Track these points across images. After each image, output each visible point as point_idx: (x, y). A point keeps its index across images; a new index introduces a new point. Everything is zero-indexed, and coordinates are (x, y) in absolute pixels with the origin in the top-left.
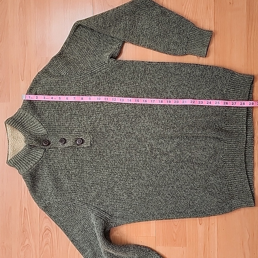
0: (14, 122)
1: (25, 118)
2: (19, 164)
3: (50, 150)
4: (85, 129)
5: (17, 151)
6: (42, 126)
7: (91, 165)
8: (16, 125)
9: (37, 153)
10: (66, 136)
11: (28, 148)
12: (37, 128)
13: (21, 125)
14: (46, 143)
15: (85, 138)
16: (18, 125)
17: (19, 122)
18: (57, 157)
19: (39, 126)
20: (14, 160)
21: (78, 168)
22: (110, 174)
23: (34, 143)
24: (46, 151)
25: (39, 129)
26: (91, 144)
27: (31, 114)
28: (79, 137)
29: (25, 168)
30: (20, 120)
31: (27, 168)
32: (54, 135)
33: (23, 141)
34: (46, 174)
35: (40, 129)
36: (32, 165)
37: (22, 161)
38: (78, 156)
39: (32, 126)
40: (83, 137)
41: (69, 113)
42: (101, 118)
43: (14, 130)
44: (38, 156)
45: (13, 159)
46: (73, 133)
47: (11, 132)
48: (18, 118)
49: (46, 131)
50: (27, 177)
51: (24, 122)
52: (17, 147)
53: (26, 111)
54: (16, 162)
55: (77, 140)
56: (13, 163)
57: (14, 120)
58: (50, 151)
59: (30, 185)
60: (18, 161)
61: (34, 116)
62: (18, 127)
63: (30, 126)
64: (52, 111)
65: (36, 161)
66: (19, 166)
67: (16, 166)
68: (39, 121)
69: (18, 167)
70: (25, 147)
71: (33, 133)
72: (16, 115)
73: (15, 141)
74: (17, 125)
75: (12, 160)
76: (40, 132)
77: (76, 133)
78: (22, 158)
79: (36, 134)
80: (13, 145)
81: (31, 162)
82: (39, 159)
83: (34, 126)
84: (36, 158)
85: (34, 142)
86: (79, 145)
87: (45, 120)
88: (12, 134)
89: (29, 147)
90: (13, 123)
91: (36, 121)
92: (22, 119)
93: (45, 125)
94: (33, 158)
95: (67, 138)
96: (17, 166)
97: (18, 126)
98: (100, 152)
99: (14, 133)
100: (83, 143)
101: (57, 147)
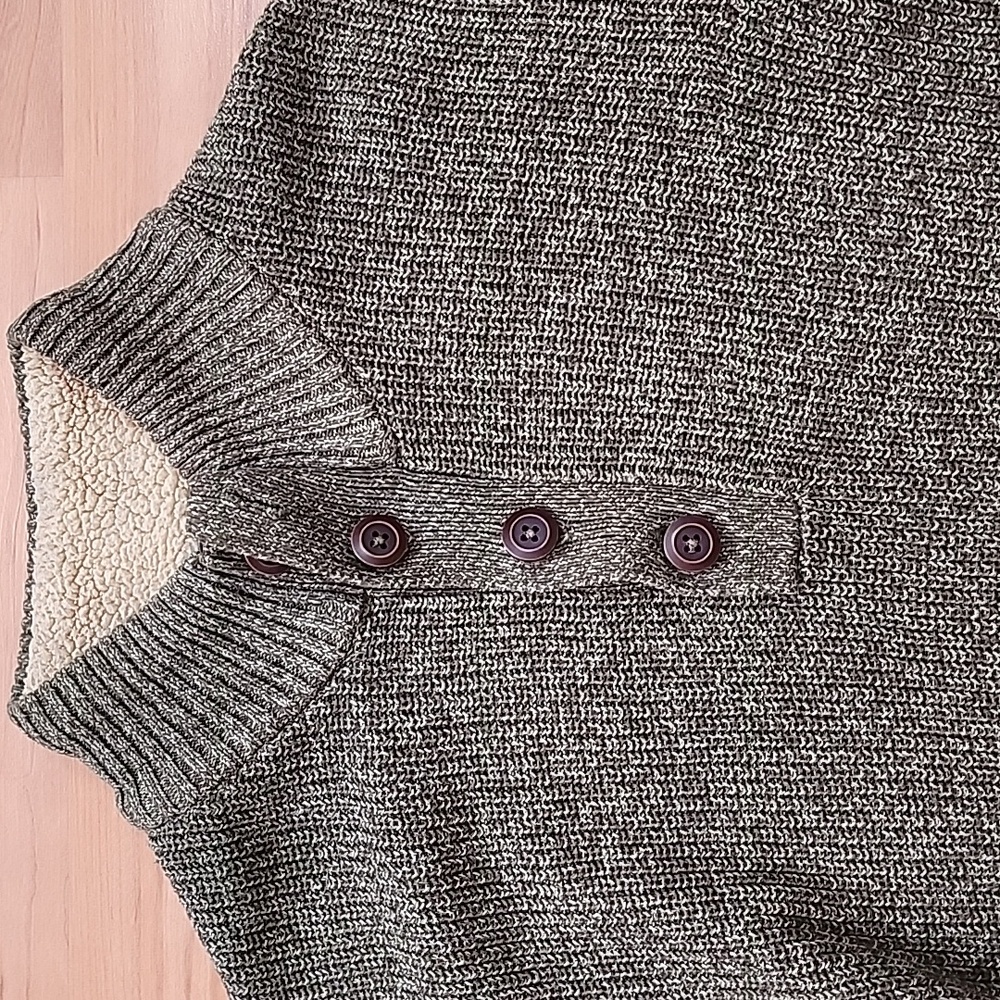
0: (93, 335)
1: (200, 299)
2: (127, 729)
3: (408, 604)
4: (742, 434)
5: (111, 609)
6: (344, 392)
7: (778, 764)
8: (113, 359)
9: (293, 628)
10: (565, 487)
11: (217, 585)
12: (306, 406)
13: (155, 360)
14: (379, 540)
15: (740, 517)
16: (128, 360)
17: (141, 334)
18: (472, 669)
19: (323, 390)
20: (82, 691)
21: (657, 776)
22: (960, 859)
23: (278, 542)
24: (371, 614)
25: (320, 412)
26: (800, 575)
27: (252, 268)
28: (687, 502)
29: (186, 770)
30: (150, 314)
31: (198, 767)
32: (453, 474)
33: (164, 514)
34: (364, 822)
35: (331, 417)
36: (244, 740)
37: (153, 705)
38: (658, 669)
39: (258, 384)
40: (721, 508)
41: (603, 285)
42: (902, 342)
43: (90, 410)
44: (300, 659)
45: (69, 683)
46: (632, 469)
47: (63, 428)
48: (133, 298)
49: (381, 433)
50: (202, 858)
51: (182, 339)
52: (108, 575)
53: (210, 234)
54: (96, 707)
55: (663, 530)
56: (73, 725)
57: (94, 309)
58: (410, 621)
59: (227, 924)
60: (122, 703)
61: (277, 291)
62: (131, 381)
63: (245, 377)
64: (449, 257)
65: (284, 702)
66: (122, 746)
67: (96, 746)
68: (322, 338)
69: (118, 757)
70: (183, 576)
71: (264, 443)
72: (114, 274)
73: (98, 511)
74: (121, 366)
75: (58, 692)
76: (326, 444)
77: (660, 463)
78: (150, 680)
79: (292, 453)
80: (70, 551)
81: (235, 715)
82: (308, 690)
83: (274, 386)
84: (279, 675)
85: (278, 534)
86: (682, 577)
87: (375, 329)
88: (74, 447)
89: (223, 575)
90: (84, 342)
91: (295, 338)
92: (171, 308)
93: (377, 377)
94: (253, 675)
95: (574, 503)
96: (108, 746)
97: (131, 370)
98: (875, 649)
99: (86, 443)
100: (717, 559)
101: (475, 585)
